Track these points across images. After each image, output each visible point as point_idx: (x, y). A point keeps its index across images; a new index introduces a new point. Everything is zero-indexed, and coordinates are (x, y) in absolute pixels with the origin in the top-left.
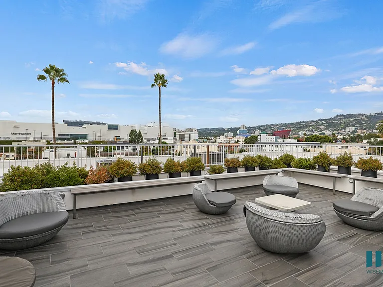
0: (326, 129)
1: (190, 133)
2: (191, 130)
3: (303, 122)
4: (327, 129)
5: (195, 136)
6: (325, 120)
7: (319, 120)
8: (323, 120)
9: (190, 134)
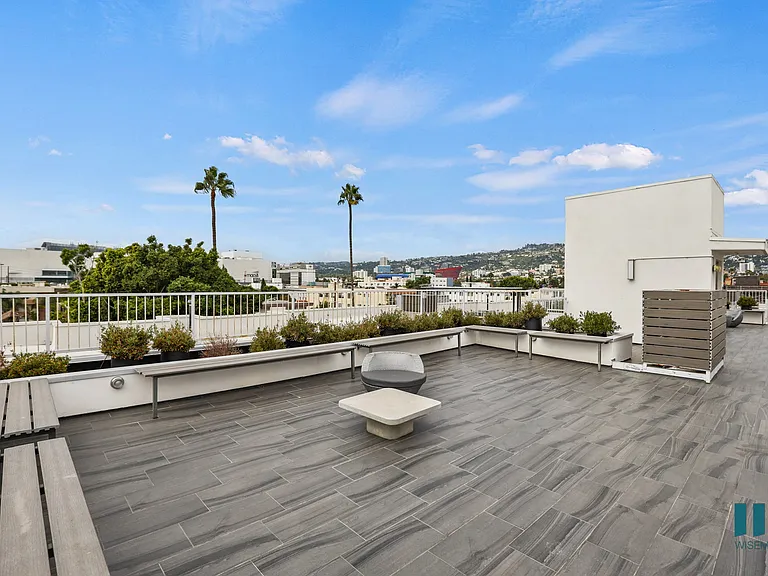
0: (511, 267)
1: (301, 270)
2: (302, 265)
3: (479, 255)
4: (514, 267)
5: (309, 276)
6: (511, 252)
7: (502, 252)
8: (508, 252)
9: (300, 273)
